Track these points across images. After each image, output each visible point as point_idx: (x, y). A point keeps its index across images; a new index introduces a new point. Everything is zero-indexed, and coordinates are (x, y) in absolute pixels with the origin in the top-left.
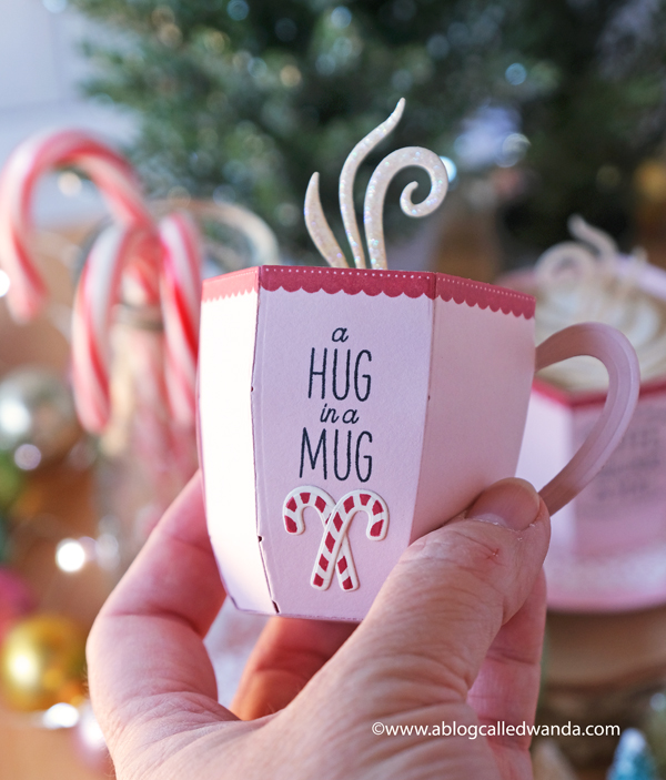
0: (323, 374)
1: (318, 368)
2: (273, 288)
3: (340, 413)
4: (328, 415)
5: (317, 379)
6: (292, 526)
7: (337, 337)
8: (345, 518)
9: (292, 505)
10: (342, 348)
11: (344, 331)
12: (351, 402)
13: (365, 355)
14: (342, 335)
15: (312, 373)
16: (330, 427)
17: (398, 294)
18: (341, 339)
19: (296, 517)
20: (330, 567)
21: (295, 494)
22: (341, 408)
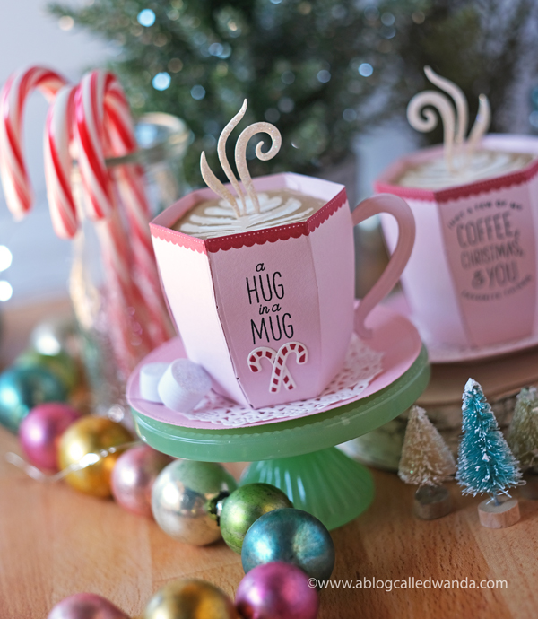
0: (256, 290)
1: (252, 287)
2: (216, 251)
3: (269, 308)
4: (263, 310)
5: (253, 293)
6: (255, 369)
7: (259, 268)
8: (284, 358)
9: (253, 359)
10: (263, 274)
11: (262, 265)
12: (275, 300)
13: (277, 275)
14: (261, 267)
15: (249, 291)
16: (266, 316)
17: (288, 238)
18: (261, 269)
19: (256, 364)
20: (279, 383)
21: (253, 353)
22: (269, 305)
